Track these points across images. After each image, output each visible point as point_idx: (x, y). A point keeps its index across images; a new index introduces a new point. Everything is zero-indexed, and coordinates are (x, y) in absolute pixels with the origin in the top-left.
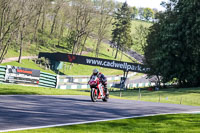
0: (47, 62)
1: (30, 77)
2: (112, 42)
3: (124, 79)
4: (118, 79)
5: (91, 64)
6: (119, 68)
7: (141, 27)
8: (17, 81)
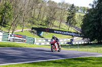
0: (36, 32)
1: (21, 39)
2: (67, 23)
3: (72, 40)
4: (69, 40)
5: (56, 33)
6: (70, 35)
7: (80, 16)
8: (14, 40)
